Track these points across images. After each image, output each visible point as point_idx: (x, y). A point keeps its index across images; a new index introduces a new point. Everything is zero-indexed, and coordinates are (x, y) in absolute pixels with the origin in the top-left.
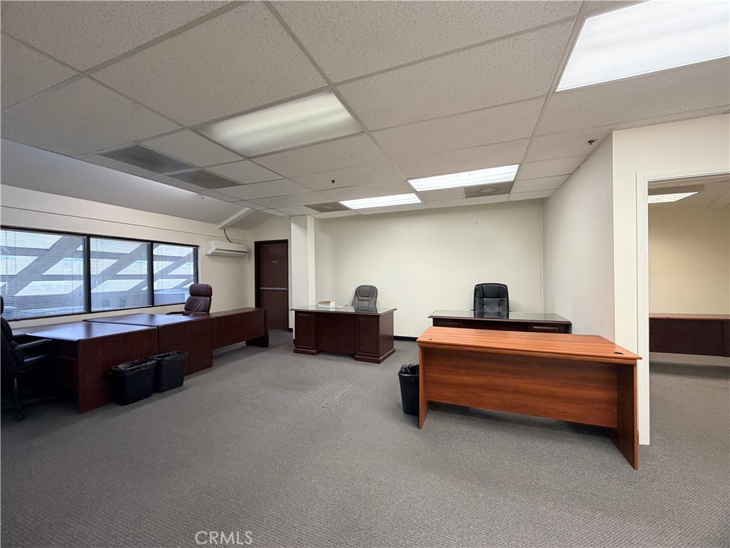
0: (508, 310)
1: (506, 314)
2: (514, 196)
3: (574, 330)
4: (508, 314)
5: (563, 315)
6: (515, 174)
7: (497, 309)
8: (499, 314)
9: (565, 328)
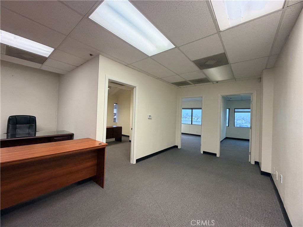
0: (36, 131)
1: (34, 134)
2: (45, 67)
3: (75, 138)
4: (35, 133)
5: (68, 130)
6: (50, 53)
7: (27, 131)
8: (29, 134)
9: (70, 137)
